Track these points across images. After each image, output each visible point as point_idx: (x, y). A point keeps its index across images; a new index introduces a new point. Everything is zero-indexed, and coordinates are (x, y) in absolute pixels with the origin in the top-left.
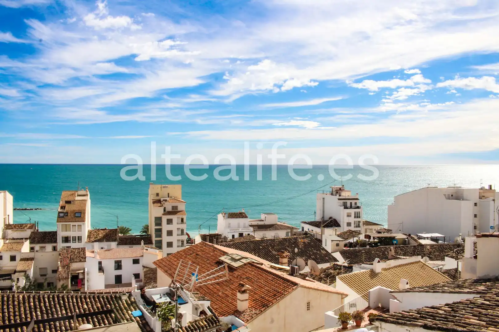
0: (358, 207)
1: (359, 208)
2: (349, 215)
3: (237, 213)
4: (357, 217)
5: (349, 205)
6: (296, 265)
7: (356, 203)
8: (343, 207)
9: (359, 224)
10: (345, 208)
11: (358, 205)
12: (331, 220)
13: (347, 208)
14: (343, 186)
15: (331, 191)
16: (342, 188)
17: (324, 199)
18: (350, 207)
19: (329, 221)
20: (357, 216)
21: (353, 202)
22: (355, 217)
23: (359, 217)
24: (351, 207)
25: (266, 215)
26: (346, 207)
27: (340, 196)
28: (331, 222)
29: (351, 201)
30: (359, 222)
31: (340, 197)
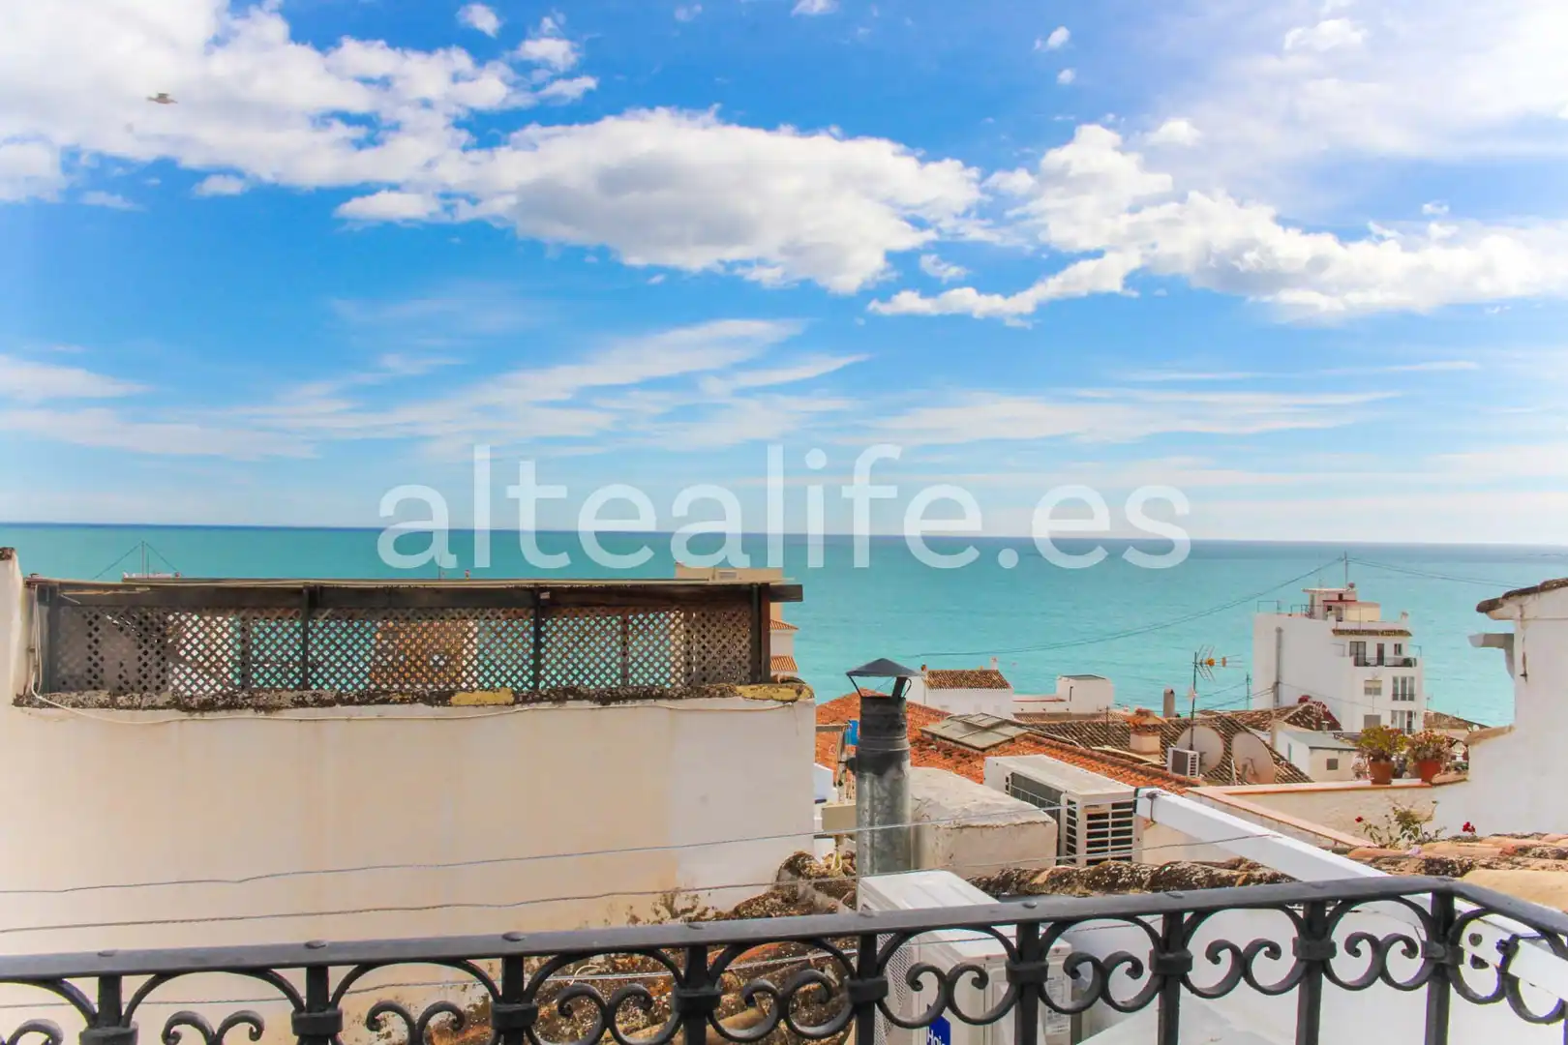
0: (1407, 663)
1: (1411, 666)
2: (1372, 690)
3: (972, 672)
4: (1404, 698)
5: (1371, 653)
6: (1191, 748)
7: (1398, 648)
8: (1353, 658)
9: (1410, 724)
10: (1357, 664)
11: (1408, 653)
12: (1305, 705)
13: (1366, 664)
14: (1352, 586)
15: (1308, 603)
16: (1347, 593)
17: (1279, 631)
18: (1375, 662)
19: (1300, 709)
20: (1403, 692)
21: (1389, 644)
22: (1395, 697)
23: (1412, 698)
24: (1381, 660)
25: (1072, 682)
26: (1360, 661)
27: (1340, 620)
28: (1307, 711)
29: (1380, 639)
30: (1410, 714)
31: (1341, 626)
